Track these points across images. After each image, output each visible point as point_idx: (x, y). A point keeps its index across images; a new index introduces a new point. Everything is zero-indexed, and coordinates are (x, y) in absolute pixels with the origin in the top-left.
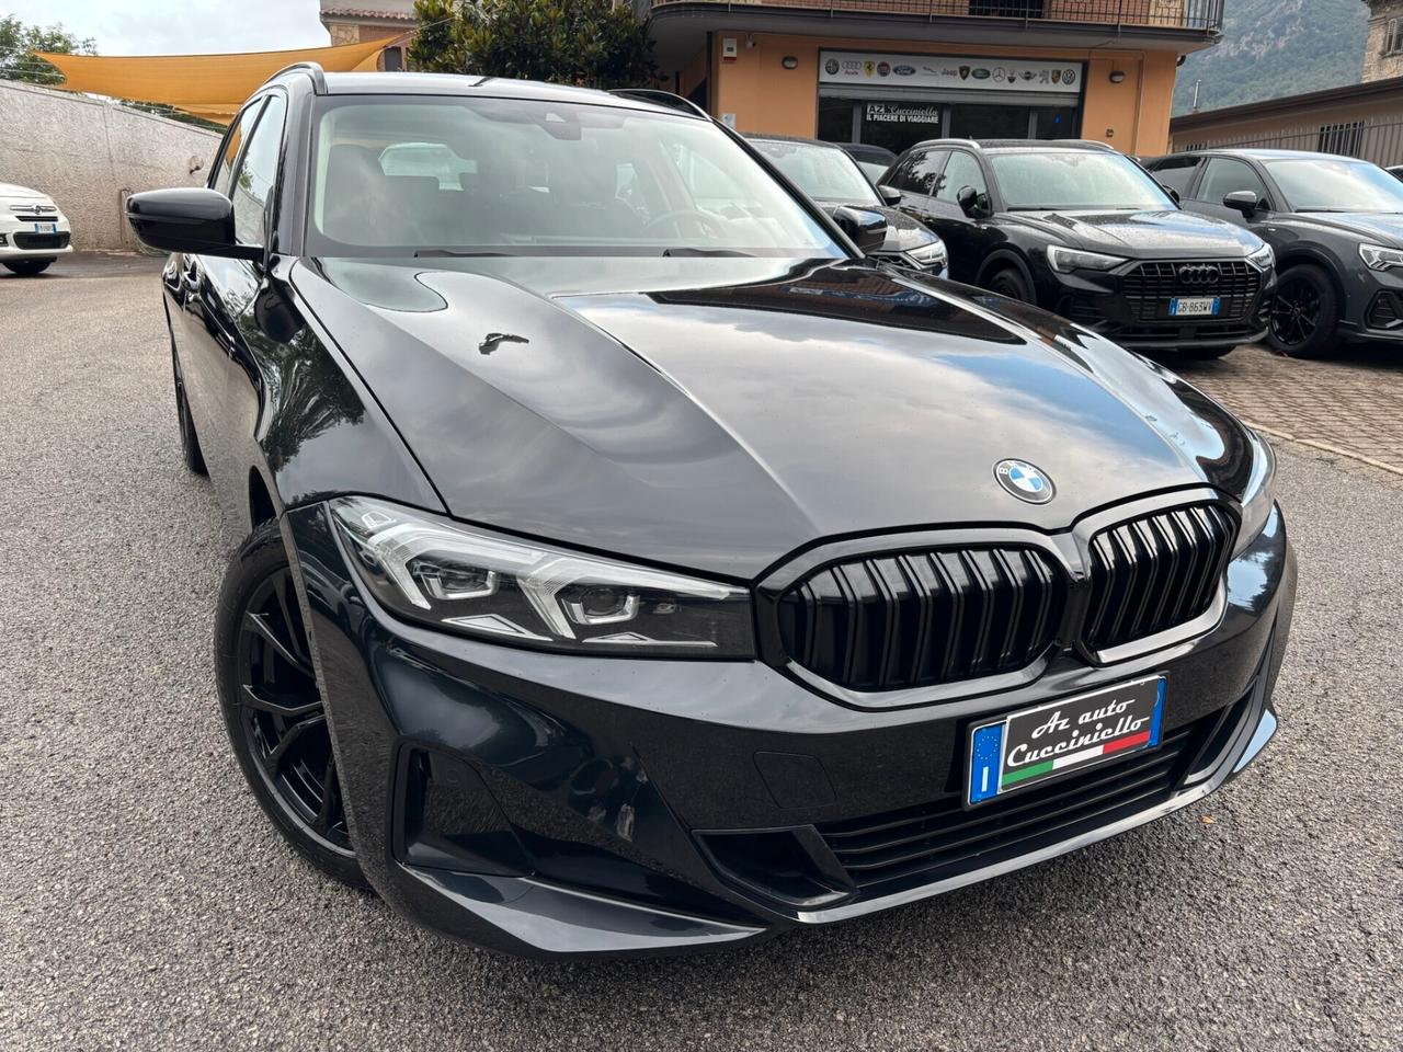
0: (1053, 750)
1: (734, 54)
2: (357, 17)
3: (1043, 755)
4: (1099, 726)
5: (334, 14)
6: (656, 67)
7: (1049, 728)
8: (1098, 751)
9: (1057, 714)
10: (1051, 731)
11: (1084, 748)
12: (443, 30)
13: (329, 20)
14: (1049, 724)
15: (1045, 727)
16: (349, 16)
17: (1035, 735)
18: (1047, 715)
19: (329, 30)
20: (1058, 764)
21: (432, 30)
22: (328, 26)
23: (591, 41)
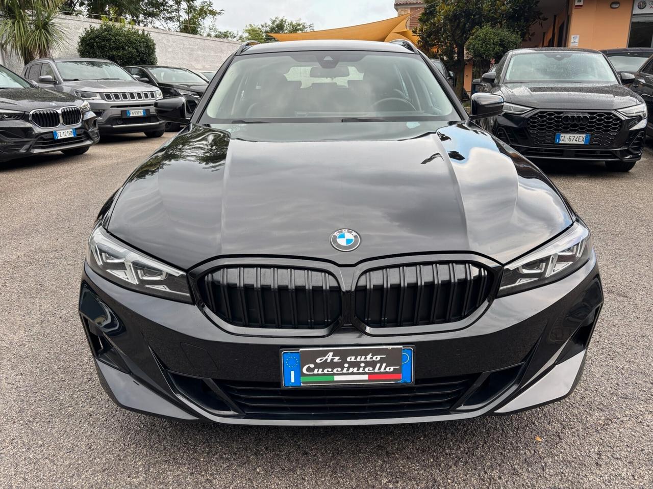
0: (332, 371)
1: (581, 4)
2: (410, 4)
3: (325, 371)
4: (363, 365)
5: (400, 4)
6: (541, 14)
7: (327, 359)
8: (366, 377)
9: (331, 354)
10: (329, 361)
11: (353, 373)
12: (434, 7)
13: (398, 7)
14: (326, 357)
15: (325, 358)
16: (407, 4)
17: (318, 361)
18: (325, 353)
19: (397, 11)
20: (337, 378)
21: (429, 8)
22: (397, 9)
23: (503, 5)
